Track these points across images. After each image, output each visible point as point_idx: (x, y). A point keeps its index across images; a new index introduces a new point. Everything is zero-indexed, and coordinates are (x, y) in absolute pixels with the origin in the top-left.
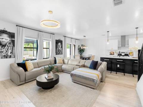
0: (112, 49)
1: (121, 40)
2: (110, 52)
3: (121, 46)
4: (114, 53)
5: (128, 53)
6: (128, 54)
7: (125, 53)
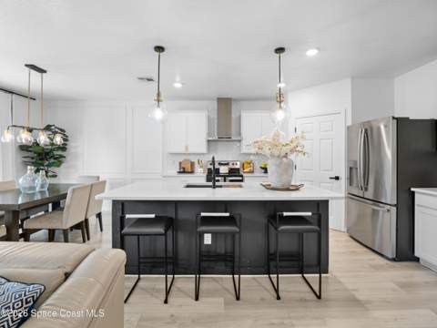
0: (187, 148)
1: (216, 117)
2: (180, 163)
3: (216, 138)
4: (192, 164)
5: (237, 167)
6: (238, 170)
7: (231, 166)
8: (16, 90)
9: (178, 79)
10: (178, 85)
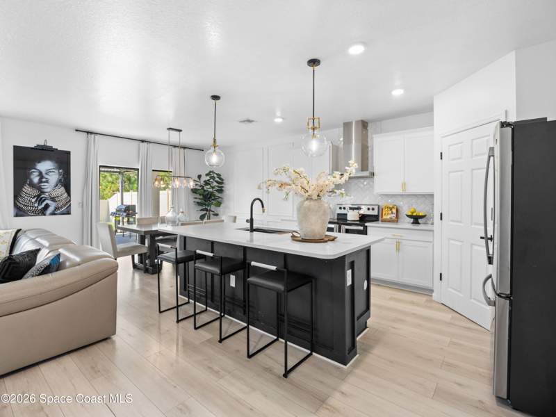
5: (376, 213)
8: (187, 146)
9: (278, 114)
10: (279, 120)
